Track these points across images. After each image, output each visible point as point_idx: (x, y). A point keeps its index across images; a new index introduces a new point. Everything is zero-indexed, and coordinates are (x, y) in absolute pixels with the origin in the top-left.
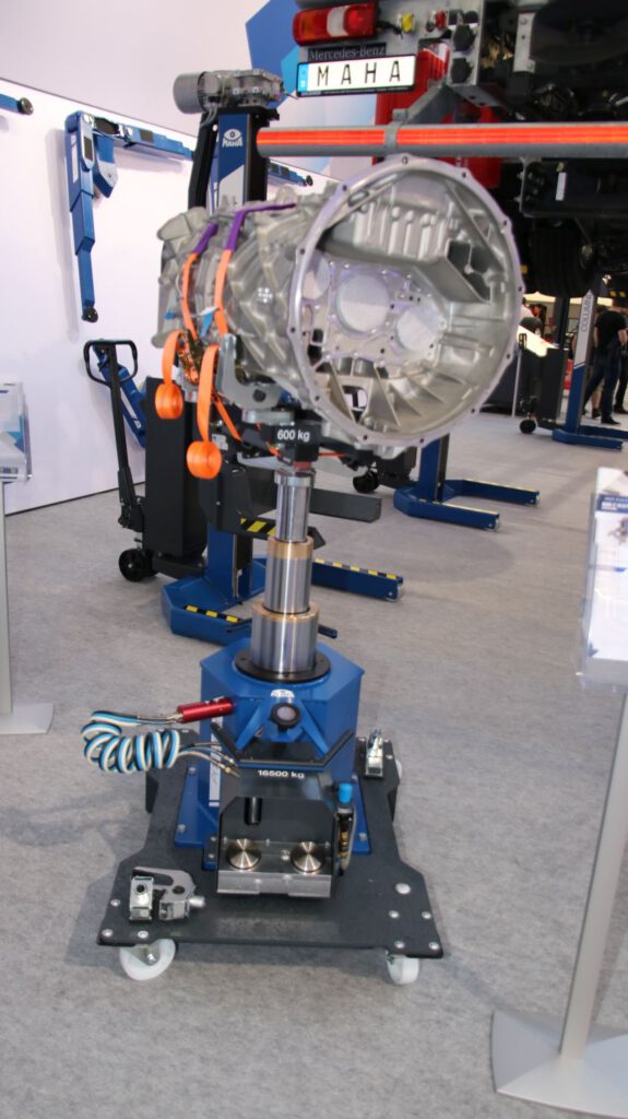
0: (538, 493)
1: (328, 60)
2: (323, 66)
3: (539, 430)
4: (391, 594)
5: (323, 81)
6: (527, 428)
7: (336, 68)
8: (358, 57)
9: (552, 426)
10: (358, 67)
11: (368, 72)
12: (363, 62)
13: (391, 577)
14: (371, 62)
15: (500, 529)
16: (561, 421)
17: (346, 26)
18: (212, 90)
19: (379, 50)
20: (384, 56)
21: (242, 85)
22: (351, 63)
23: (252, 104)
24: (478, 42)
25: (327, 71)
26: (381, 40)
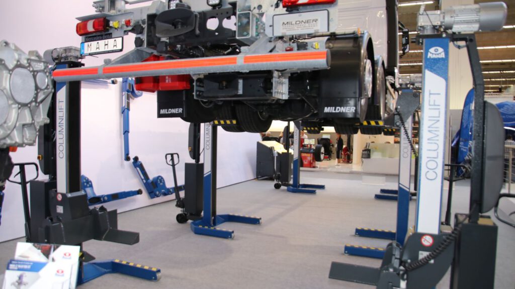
0: (261, 219)
1: (92, 41)
2: (89, 43)
3: (283, 187)
4: (154, 278)
5: (89, 49)
6: (277, 187)
7: (94, 44)
8: (102, 39)
9: (287, 185)
10: (102, 43)
11: (105, 45)
12: (104, 41)
13: (154, 269)
14: (106, 41)
15: (235, 238)
16: (291, 182)
17: (94, 27)
18: (55, 55)
19: (109, 36)
20: (111, 38)
21: (66, 53)
22: (99, 41)
23: (69, 60)
24: (146, 30)
25: (91, 45)
26: (110, 32)
